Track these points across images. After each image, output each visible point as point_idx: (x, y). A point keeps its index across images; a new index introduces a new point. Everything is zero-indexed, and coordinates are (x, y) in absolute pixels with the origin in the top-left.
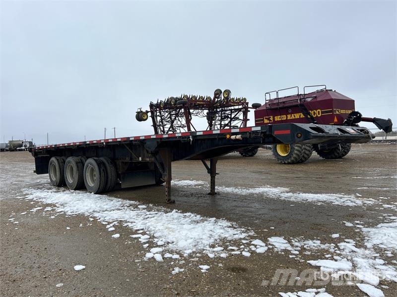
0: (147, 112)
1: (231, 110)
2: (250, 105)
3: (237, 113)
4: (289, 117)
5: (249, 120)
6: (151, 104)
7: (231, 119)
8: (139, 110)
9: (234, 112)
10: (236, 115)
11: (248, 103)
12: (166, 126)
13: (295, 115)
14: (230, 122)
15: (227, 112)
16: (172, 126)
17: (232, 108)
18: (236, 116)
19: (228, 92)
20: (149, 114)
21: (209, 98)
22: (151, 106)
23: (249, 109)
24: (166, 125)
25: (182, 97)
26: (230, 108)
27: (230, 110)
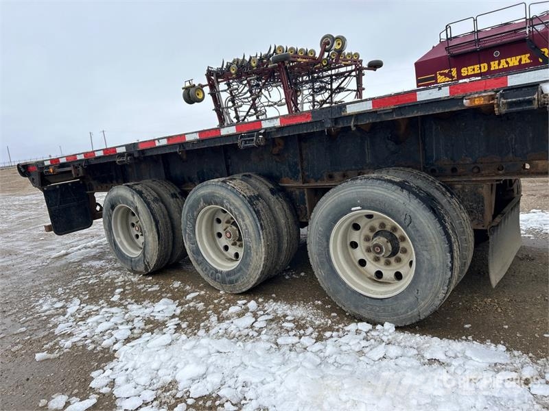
0: (201, 87)
1: (331, 76)
2: (365, 65)
3: (342, 79)
4: (494, 65)
5: (364, 89)
6: (208, 70)
7: (333, 92)
8: (188, 84)
9: (336, 79)
10: (340, 84)
11: (362, 61)
12: (240, 109)
13: (509, 60)
14: (331, 96)
15: (325, 80)
16: (253, 106)
17: (333, 72)
18: (342, 86)
19: (342, 40)
20: (207, 90)
21: (313, 52)
22: (209, 74)
23: (365, 71)
24: (241, 106)
25: (272, 52)
26: (330, 72)
27: (327, 76)
